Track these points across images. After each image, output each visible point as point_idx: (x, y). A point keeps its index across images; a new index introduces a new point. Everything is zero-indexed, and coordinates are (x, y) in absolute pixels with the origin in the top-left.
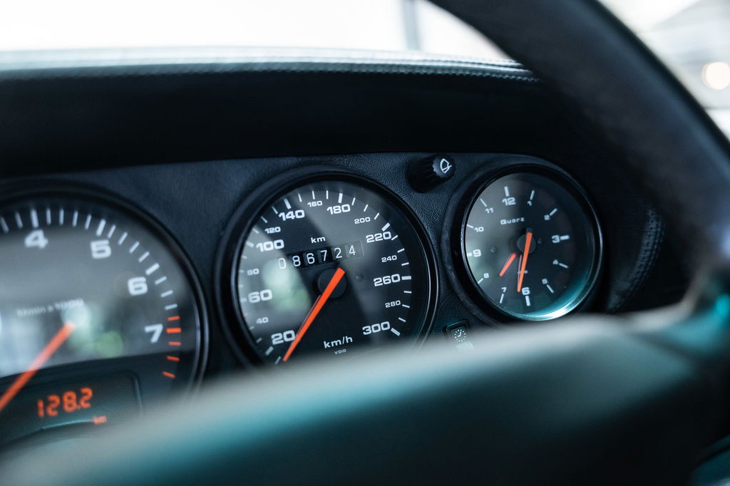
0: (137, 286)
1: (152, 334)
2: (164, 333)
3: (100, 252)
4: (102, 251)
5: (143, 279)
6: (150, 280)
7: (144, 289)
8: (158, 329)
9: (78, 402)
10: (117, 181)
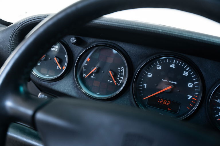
0: (190, 85)
1: (189, 97)
2: (191, 98)
3: (185, 74)
4: (186, 74)
5: (192, 84)
6: (194, 85)
7: (192, 86)
8: (191, 97)
9: (166, 103)
10: (195, 60)
